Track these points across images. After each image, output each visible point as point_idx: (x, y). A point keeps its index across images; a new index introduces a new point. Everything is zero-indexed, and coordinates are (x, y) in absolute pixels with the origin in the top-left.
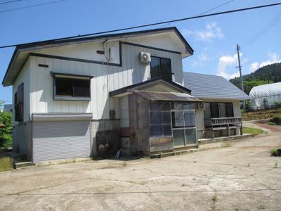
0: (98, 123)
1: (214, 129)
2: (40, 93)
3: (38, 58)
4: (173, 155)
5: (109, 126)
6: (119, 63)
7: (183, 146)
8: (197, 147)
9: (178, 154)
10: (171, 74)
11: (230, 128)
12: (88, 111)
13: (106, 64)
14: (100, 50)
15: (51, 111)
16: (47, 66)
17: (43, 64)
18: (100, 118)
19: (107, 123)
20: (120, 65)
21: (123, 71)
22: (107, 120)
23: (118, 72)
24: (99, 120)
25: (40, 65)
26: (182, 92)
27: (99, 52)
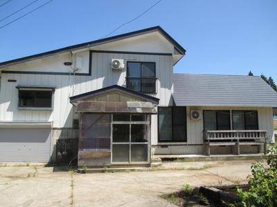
0: (60, 132)
1: (211, 144)
2: (8, 104)
3: (9, 74)
4: (103, 172)
5: (72, 135)
6: (88, 72)
7: (127, 163)
8: (148, 165)
9: (112, 171)
10: (156, 79)
11: (240, 144)
12: (50, 120)
13: (72, 74)
14: (67, 61)
15: (16, 119)
16: (15, 81)
17: (12, 79)
18: (62, 126)
19: (70, 131)
20: (90, 74)
21: (91, 80)
22: (70, 128)
23: (86, 81)
24: (61, 129)
25: (9, 81)
26: (146, 101)
27: (66, 64)
